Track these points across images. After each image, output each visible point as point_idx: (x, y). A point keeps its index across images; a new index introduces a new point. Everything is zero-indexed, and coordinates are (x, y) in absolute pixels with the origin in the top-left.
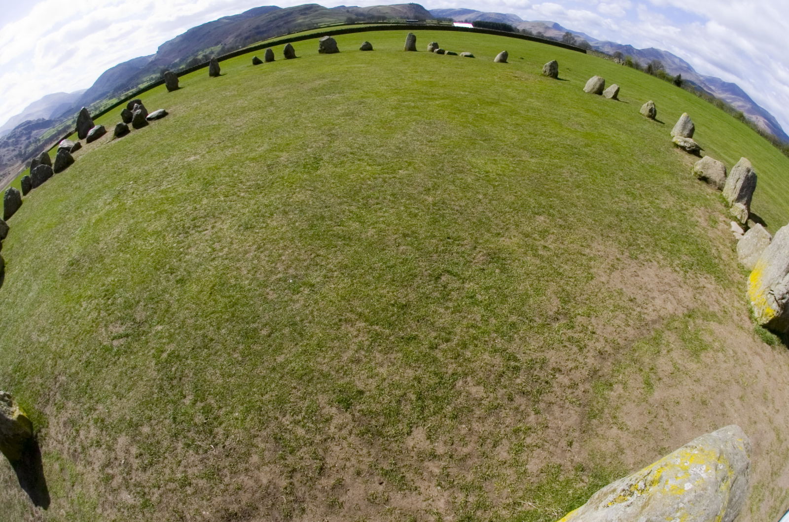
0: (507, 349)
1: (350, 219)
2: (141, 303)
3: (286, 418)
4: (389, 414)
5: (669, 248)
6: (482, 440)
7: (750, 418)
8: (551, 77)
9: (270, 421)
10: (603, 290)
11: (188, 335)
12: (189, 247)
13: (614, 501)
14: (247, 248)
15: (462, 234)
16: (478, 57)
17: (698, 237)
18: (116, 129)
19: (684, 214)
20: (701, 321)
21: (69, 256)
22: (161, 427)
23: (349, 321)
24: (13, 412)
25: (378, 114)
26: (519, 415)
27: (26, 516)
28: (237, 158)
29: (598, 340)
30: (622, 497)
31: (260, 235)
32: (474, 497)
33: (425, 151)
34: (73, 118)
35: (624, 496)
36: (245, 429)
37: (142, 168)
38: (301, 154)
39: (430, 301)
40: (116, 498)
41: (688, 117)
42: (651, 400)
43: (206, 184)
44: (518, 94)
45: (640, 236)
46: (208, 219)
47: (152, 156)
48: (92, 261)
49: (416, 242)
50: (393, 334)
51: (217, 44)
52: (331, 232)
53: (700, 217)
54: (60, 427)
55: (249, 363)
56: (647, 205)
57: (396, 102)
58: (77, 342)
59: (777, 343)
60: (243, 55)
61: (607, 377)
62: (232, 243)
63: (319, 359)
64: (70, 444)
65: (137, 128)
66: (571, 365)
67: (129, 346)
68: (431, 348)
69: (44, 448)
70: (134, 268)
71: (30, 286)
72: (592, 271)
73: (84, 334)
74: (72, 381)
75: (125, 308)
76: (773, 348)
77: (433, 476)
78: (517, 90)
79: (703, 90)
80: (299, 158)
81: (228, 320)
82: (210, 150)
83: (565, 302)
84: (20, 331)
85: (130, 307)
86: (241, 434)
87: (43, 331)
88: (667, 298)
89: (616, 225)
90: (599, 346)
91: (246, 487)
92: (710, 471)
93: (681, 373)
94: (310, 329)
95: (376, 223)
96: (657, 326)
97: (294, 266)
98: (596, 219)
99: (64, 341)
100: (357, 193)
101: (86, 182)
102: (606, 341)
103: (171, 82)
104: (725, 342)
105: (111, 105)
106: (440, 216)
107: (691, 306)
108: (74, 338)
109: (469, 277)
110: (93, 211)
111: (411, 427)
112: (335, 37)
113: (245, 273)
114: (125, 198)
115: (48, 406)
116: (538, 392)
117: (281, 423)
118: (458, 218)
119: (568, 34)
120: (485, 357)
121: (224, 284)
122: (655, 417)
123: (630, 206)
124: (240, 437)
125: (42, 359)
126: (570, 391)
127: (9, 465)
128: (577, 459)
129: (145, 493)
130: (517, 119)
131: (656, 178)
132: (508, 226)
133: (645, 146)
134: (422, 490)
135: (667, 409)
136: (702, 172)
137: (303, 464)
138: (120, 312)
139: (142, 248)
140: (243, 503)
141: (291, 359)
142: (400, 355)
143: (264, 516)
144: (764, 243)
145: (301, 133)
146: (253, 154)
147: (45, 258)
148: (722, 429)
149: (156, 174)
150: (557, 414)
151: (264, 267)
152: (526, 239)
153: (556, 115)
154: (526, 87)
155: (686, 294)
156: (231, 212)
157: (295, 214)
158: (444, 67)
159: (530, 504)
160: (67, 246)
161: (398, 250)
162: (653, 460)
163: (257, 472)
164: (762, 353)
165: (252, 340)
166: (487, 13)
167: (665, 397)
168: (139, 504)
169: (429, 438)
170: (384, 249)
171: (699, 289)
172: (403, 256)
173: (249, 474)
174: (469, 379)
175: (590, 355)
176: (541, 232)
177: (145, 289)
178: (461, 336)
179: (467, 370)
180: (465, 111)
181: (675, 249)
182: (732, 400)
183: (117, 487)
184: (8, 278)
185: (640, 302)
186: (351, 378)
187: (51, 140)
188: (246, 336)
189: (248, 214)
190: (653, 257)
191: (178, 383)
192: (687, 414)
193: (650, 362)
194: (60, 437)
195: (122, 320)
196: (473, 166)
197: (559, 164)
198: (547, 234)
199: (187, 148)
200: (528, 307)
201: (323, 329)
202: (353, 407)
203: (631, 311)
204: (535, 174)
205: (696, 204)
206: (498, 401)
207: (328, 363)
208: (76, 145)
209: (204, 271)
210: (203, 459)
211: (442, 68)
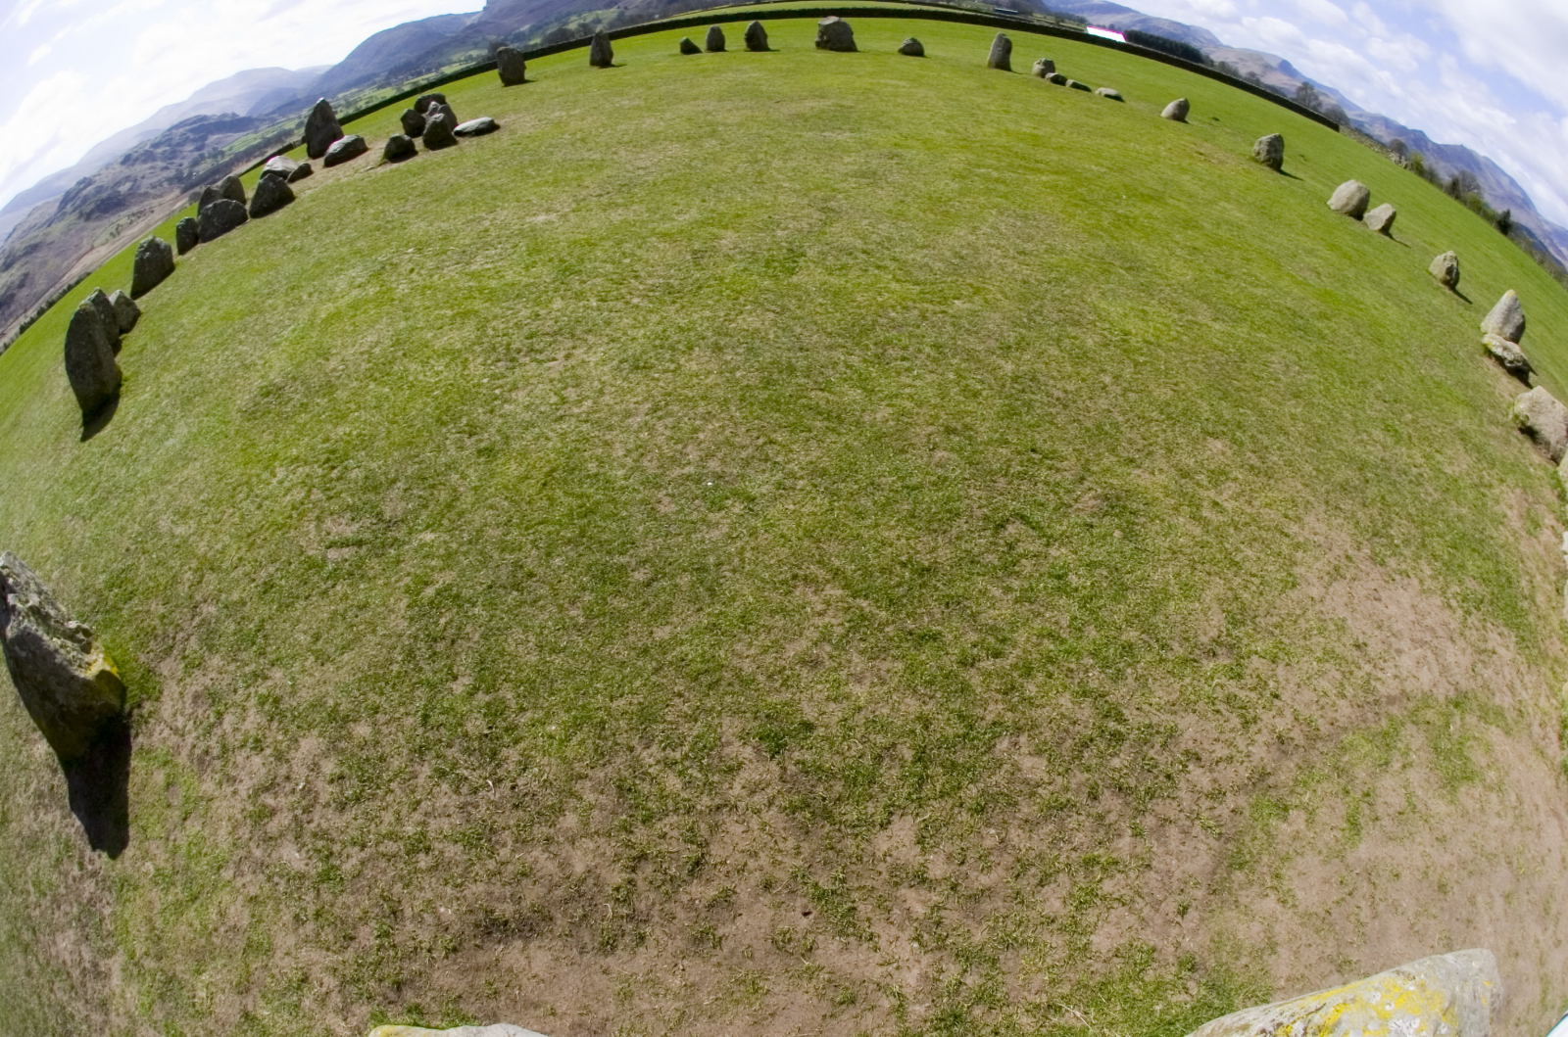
0: (1108, 694)
1: (845, 380)
2: (399, 484)
3: (649, 751)
4: (855, 779)
5: (1446, 557)
6: (1021, 867)
8: (1271, 166)
9: (617, 752)
10: (1310, 614)
11: (485, 559)
12: (515, 388)
14: (632, 406)
15: (1064, 449)
16: (1130, 103)
17: (1502, 547)
18: (388, 146)
19: (1484, 495)
20: (1475, 719)
21: (262, 377)
22: (394, 730)
23: (812, 581)
24: (89, 664)
25: (925, 184)
26: (1102, 832)
27: (65, 867)
28: (633, 229)
29: (1281, 713)
31: (661, 384)
32: (976, 977)
33: (1010, 270)
34: (299, 118)
36: (564, 759)
37: (436, 224)
38: (763, 239)
39: (977, 569)
40: (270, 855)
41: (1516, 299)
42: (1350, 858)
43: (566, 269)
44: (1203, 188)
45: (1397, 519)
46: (561, 339)
47: (458, 204)
48: (309, 392)
49: (969, 448)
50: (894, 622)
51: (608, 6)
52: (804, 400)
53: (1511, 507)
54: (184, 703)
55: (597, 631)
56: (1420, 460)
57: (962, 165)
58: (253, 544)
60: (662, 32)
62: (601, 392)
63: (738, 647)
64: (198, 738)
65: (433, 149)
66: (1221, 751)
67: (360, 564)
68: (963, 663)
69: (140, 739)
70: (395, 415)
71: (171, 426)
72: (1296, 570)
73: (270, 530)
74: (228, 616)
75: (365, 490)
77: (910, 918)
78: (1201, 180)
79: (1547, 251)
80: (758, 246)
81: (570, 541)
82: (580, 206)
83: (1235, 623)
84: (136, 509)
85: (375, 489)
86: (554, 769)
87: (187, 513)
88: (1425, 657)
89: (1355, 488)
90: (1281, 725)
91: (539, 874)
93: (1417, 816)
94: (732, 583)
95: (896, 396)
96: (1394, 710)
97: (720, 455)
98: (1321, 467)
99: (226, 539)
100: (865, 331)
101: (316, 239)
102: (1296, 719)
103: (510, 67)
104: (1507, 773)
105: (380, 100)
106: (1024, 405)
107: (1464, 685)
108: (249, 535)
109: (1061, 535)
110: (324, 297)
111: (891, 813)
112: (852, 22)
113: (621, 453)
114: (393, 279)
115: (168, 660)
116: (1147, 793)
117: (637, 759)
118: (1058, 413)
119: (1307, 86)
120: (1062, 701)
121: (574, 469)
122: (1350, 894)
123: (1387, 455)
124: (550, 773)
125: (172, 568)
126: (1208, 803)
127: (56, 763)
128: (1188, 944)
129: (331, 854)
130: (1197, 239)
131: (1443, 410)
132: (1151, 448)
133: (1432, 340)
134: (883, 943)
135: (1374, 884)
136: (1528, 417)
137: (664, 847)
138: (353, 495)
139: (416, 379)
140: (526, 903)
141: (684, 637)
142: (900, 666)
143: (560, 936)
145: (766, 197)
146: (668, 225)
147: (211, 376)
148: (1463, 952)
149: (464, 239)
150: (1173, 845)
151: (659, 448)
152: (1183, 481)
153: (1271, 243)
154: (1220, 177)
155: (1457, 656)
156: (608, 331)
157: (737, 354)
158: (1064, 111)
159: (1078, 1014)
160: (261, 358)
161: (931, 456)
163: (568, 847)
165: (611, 588)
166: (1158, 19)
167: (1376, 858)
168: (313, 872)
169: (920, 841)
170: (903, 451)
171: (1484, 653)
172: (940, 471)
173: (552, 849)
174: (1023, 739)
175: (1261, 739)
176: (1213, 472)
177: (411, 457)
178: (1025, 651)
179: (1023, 721)
180: (1096, 204)
181: (1456, 562)
182: (1491, 896)
183: (277, 835)
184: (126, 407)
185: (1372, 655)
186: (794, 694)
187: (248, 154)
188: (602, 577)
189: (641, 341)
190: (1414, 568)
191: (447, 648)
192: (1408, 903)
193: (1368, 780)
194: (180, 722)
195: (355, 512)
196: (1099, 315)
197: (1267, 343)
198: (1223, 478)
199: (533, 197)
200: (1163, 618)
201: (758, 588)
202: (787, 753)
203: (1353, 667)
204: (1217, 353)
205: (1508, 479)
206: (1069, 795)
207: (754, 658)
208: (301, 168)
209: (537, 439)
210: (466, 804)
211: (1060, 113)
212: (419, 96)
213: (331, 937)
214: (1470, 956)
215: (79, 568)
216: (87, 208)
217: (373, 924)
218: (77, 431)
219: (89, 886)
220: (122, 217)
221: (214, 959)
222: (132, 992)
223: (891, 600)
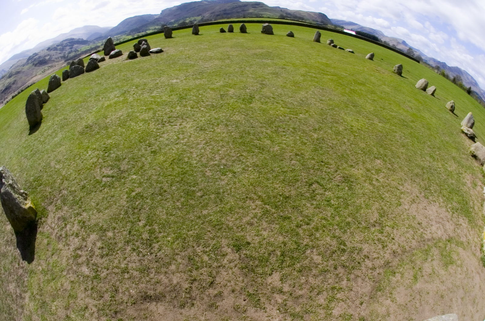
0: (341, 237)
2: (126, 160)
3: (199, 248)
4: (262, 260)
5: (447, 196)
6: (312, 289)
7: (463, 312)
8: (398, 74)
9: (189, 247)
10: (405, 214)
11: (151, 185)
12: (163, 133)
15: (330, 161)
16: (356, 54)
17: (465, 192)
18: (129, 55)
19: (460, 177)
20: (454, 246)
21: (86, 122)
22: (120, 235)
24: (26, 204)
25: (293, 77)
26: (337, 279)
27: (14, 264)
28: (203, 86)
29: (394, 244)
31: (209, 135)
33: (318, 105)
34: (102, 42)
36: (172, 248)
37: (142, 80)
38: (242, 92)
39: (303, 198)
40: (78, 269)
41: (472, 115)
42: (414, 288)
43: (181, 97)
44: (377, 81)
45: (433, 184)
46: (178, 119)
47: (149, 74)
48: (100, 128)
49: (302, 160)
50: (276, 213)
51: (198, 16)
53: (468, 180)
54: (55, 220)
55: (185, 210)
56: (440, 166)
57: (304, 72)
58: (79, 174)
61: (394, 268)
62: (190, 137)
63: (228, 218)
64: (58, 231)
65: (143, 56)
66: (375, 255)
67: (112, 183)
68: (297, 226)
69: (40, 229)
71: (57, 134)
72: (401, 200)
73: (85, 170)
74: (70, 195)
75: (116, 160)
77: (277, 303)
78: (377, 78)
79: (482, 99)
80: (241, 94)
81: (178, 182)
82: (187, 78)
83: (382, 216)
84: (44, 158)
85: (119, 160)
86: (169, 251)
87: (59, 162)
88: (440, 227)
89: (420, 175)
90: (394, 248)
91: (162, 283)
93: (436, 275)
94: (228, 198)
95: (281, 143)
96: (429, 243)
97: (226, 158)
98: (410, 169)
99: (72, 171)
100: (272, 123)
101: (105, 81)
102: (399, 246)
103: (168, 33)
104: (464, 261)
105: (127, 39)
106: (320, 147)
107: (451, 235)
108: (79, 171)
109: (329, 188)
110: (106, 99)
111: (273, 271)
112: (273, 25)
113: (195, 156)
114: (128, 96)
115: (51, 206)
116: (352, 268)
117: (195, 250)
118: (330, 151)
119: (410, 49)
120: (327, 239)
121: (180, 160)
122: (413, 299)
123: (430, 165)
125: (54, 178)
126: (371, 271)
127: (13, 232)
128: (363, 313)
129: (98, 271)
130: (375, 97)
131: (448, 151)
132: (358, 162)
133: (446, 129)
134: (268, 310)
135: (421, 296)
136: (474, 152)
137: (202, 277)
138: (111, 162)
139: (133, 128)
140: (158, 291)
141: (212, 214)
142: (278, 226)
143: (168, 302)
145: (244, 79)
146: (213, 86)
147: (70, 120)
148: (447, 315)
149: (151, 86)
150: (359, 284)
151: (207, 155)
152: (367, 172)
153: (398, 98)
154: (383, 77)
155: (450, 227)
156: (193, 118)
157: (233, 128)
158: (336, 56)
161: (290, 162)
163: (172, 275)
164: (481, 273)
165: (190, 197)
166: (365, 27)
167: (422, 288)
168: (92, 276)
169: (281, 280)
170: (282, 160)
171: (458, 225)
172: (293, 167)
173: (167, 275)
174: (315, 250)
175: (388, 252)
176: (377, 170)
177: (130, 152)
178: (316, 223)
179: (315, 245)
180: (344, 86)
181: (451, 197)
182: (457, 299)
183: (81, 263)
184: (43, 126)
185: (423, 226)
186: (245, 233)
187: (86, 52)
188: (187, 194)
189: (203, 121)
190: (437, 200)
191: (138, 211)
192: (431, 301)
193: (420, 264)
194: (53, 225)
195: (112, 167)
196: (344, 121)
197: (395, 130)
198: (380, 172)
199: (172, 74)
200: (359, 214)
201: (235, 200)
202: (241, 251)
203: (417, 230)
204: (380, 133)
205: (468, 172)
206: (328, 268)
207: (233, 221)
208: (102, 58)
209: (169, 149)
210: (141, 260)
211: (335, 56)
213: (96, 296)
214: (450, 316)
215: (25, 174)
216: (35, 63)
217: (109, 293)
218: (28, 132)
219: (21, 271)
220: (46, 67)
221: (58, 298)
222: (32, 304)
223: (276, 206)
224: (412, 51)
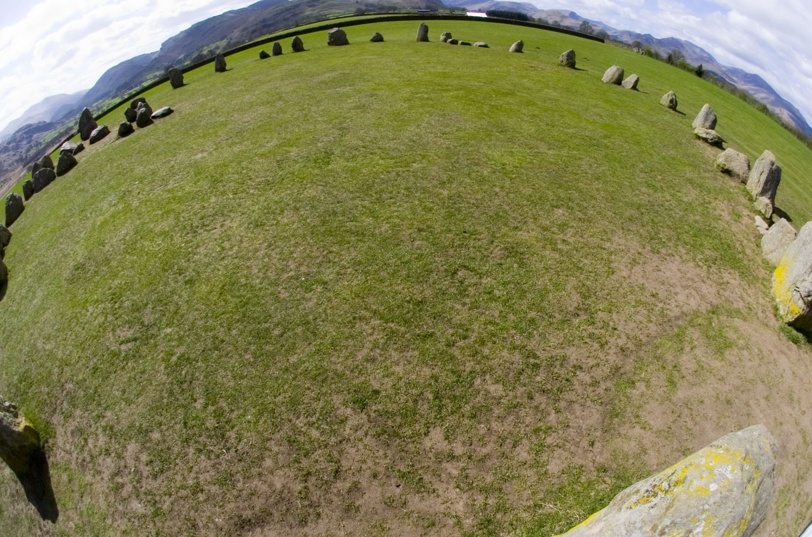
0: (527, 346)
1: (363, 214)
2: (149, 306)
3: (300, 420)
4: (406, 414)
5: (692, 242)
6: (502, 440)
7: (776, 419)
8: (568, 67)
9: (283, 423)
10: (624, 285)
11: (198, 337)
12: (198, 246)
13: (637, 503)
14: (258, 246)
15: (478, 228)
16: (492, 47)
17: (722, 231)
18: (120, 129)
19: (707, 208)
20: (725, 318)
21: (74, 260)
22: (171, 433)
23: (363, 319)
24: (19, 423)
25: (391, 107)
26: (539, 414)
27: (34, 531)
28: (246, 154)
29: (619, 337)
30: (646, 498)
31: (271, 232)
32: (493, 499)
33: (439, 143)
34: (75, 119)
35: (648, 497)
36: (258, 432)
37: (148, 167)
38: (311, 149)
39: (446, 297)
40: (126, 508)
41: (710, 108)
42: (674, 399)
43: (215, 181)
44: (535, 84)
45: (662, 229)
46: (217, 217)
47: (157, 155)
48: (98, 265)
49: (431, 237)
50: (409, 332)
51: (222, 39)
52: (343, 228)
53: (723, 211)
54: (67, 436)
55: (261, 364)
56: (669, 198)
57: (408, 94)
58: (84, 349)
59: (802, 342)
60: (250, 49)
61: (629, 375)
62: (241, 241)
63: (333, 359)
64: (78, 454)
65: (142, 127)
66: (592, 362)
67: (137, 350)
68: (448, 345)
69: (51, 459)
71: (34, 293)
72: (612, 265)
73: (91, 340)
74: (79, 388)
75: (133, 311)
76: (799, 347)
77: (451, 477)
78: (533, 80)
79: (725, 80)
80: (309, 153)
81: (238, 321)
82: (218, 146)
83: (585, 297)
84: (25, 339)
85: (138, 310)
86: (254, 437)
87: (49, 337)
88: (691, 293)
89: (637, 218)
90: (621, 342)
91: (260, 493)
92: (736, 471)
93: (705, 370)
94: (323, 327)
95: (390, 217)
96: (680, 323)
97: (306, 263)
98: (617, 212)
99: (70, 347)
100: (370, 187)
101: (90, 184)
102: (628, 338)
103: (175, 78)
104: (749, 339)
105: (114, 105)
106: (456, 210)
107: (715, 302)
108: (81, 344)
109: (486, 272)
110: (98, 214)
111: (428, 427)
112: (346, 29)
113: (256, 271)
114: (130, 199)
115: (55, 415)
116: (558, 390)
117: (294, 425)
118: (474, 211)
119: (585, 23)
120: (503, 354)
121: (234, 283)
122: (679, 416)
123: (651, 199)
124: (253, 440)
125: (47, 367)
126: (591, 389)
127: (16, 478)
128: (600, 459)
129: (156, 502)
130: (535, 110)
131: (678, 171)
132: (525, 220)
133: (666, 137)
134: (440, 492)
135: (690, 409)
136: (725, 165)
137: (318, 467)
138: (127, 315)
139: (149, 250)
140: (257, 509)
141: (305, 359)
142: (416, 353)
143: (278, 522)
144: (789, 238)
145: (310, 127)
146: (262, 150)
147: (49, 263)
148: (747, 429)
149: (163, 173)
150: (578, 413)
151: (275, 265)
152: (545, 233)
153: (574, 105)
154: (543, 77)
155: (709, 290)
156: (240, 209)
158: (458, 57)
159: (551, 506)
160: (72, 250)
161: (413, 245)
162: (677, 460)
163: (270, 476)
164: (787, 351)
165: (264, 341)
167: (688, 396)
168: (149, 513)
169: (447, 438)
170: (398, 245)
171: (722, 285)
172: (418, 251)
173: (263, 478)
174: (487, 377)
175: (611, 352)
176: (560, 225)
177: (152, 291)
178: (479, 333)
179: (486, 368)
180: (479, 102)
181: (698, 243)
182: (757, 400)
183: (127, 497)
184: (11, 286)
185: (662, 298)
186: (366, 377)
187: (53, 142)
188: (258, 336)
189: (258, 212)
190: (676, 251)
191: (188, 386)
192: (711, 413)
193: (673, 359)
194: (68, 447)
195: (131, 324)
196: (488, 158)
197: (578, 156)
198: (566, 227)
199: (194, 146)
200: (547, 303)
201: (337, 327)
202: (369, 408)
203: (653, 306)
204: (553, 167)
205: (719, 197)
206: (518, 400)
207: (342, 363)
208: (78, 146)
209: (213, 271)
210: (215, 464)
211: (456, 58)
212: (132, 100)
214: (751, 430)
215: (4, 374)
217: (185, 534)
223: (405, 321)
224: (589, 26)
